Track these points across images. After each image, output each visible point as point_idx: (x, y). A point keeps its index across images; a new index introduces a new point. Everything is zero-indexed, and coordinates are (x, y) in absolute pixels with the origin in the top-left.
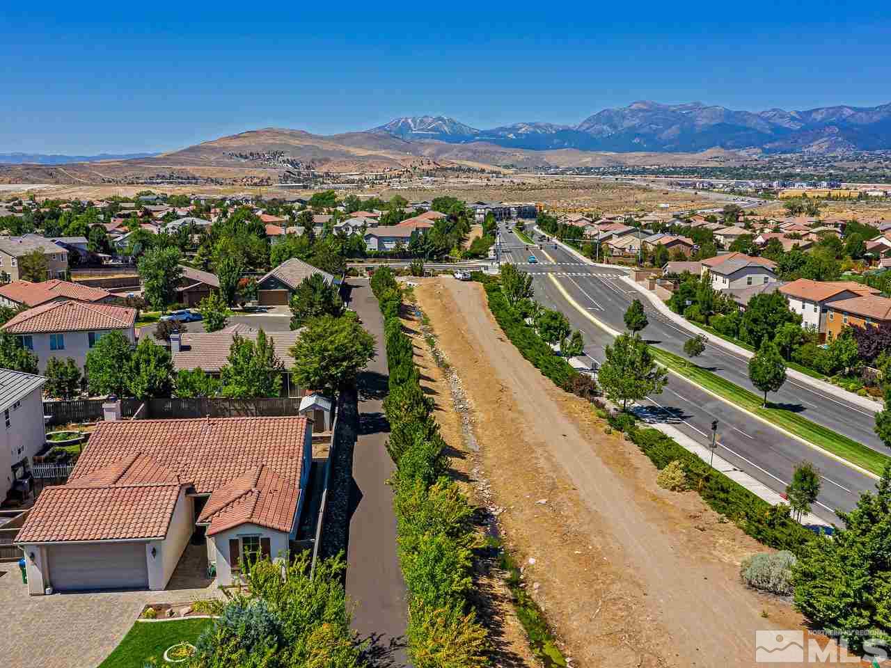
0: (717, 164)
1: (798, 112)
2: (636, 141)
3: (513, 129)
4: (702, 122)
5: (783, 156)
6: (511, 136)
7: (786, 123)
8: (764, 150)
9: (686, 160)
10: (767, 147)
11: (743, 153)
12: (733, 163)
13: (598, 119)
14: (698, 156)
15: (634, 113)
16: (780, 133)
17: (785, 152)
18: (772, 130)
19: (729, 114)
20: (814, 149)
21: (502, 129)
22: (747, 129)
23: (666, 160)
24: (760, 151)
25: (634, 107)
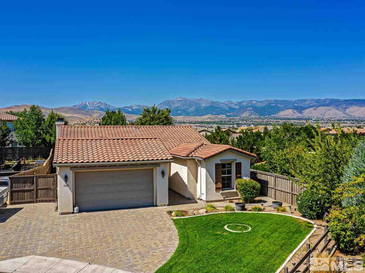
0: (211, 120)
1: (237, 102)
2: (179, 112)
3: (131, 107)
4: (203, 105)
5: (234, 118)
6: (130, 110)
7: (233, 106)
8: (227, 116)
9: (199, 119)
10: (228, 114)
11: (219, 117)
12: (216, 120)
13: (164, 103)
14: (204, 117)
15: (178, 101)
16: (231, 109)
17: (234, 116)
18: (229, 108)
19: (213, 102)
20: (244, 115)
21: (126, 107)
22: (220, 108)
23: (192, 119)
24: (225, 116)
25: (178, 99)
